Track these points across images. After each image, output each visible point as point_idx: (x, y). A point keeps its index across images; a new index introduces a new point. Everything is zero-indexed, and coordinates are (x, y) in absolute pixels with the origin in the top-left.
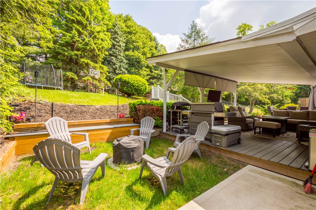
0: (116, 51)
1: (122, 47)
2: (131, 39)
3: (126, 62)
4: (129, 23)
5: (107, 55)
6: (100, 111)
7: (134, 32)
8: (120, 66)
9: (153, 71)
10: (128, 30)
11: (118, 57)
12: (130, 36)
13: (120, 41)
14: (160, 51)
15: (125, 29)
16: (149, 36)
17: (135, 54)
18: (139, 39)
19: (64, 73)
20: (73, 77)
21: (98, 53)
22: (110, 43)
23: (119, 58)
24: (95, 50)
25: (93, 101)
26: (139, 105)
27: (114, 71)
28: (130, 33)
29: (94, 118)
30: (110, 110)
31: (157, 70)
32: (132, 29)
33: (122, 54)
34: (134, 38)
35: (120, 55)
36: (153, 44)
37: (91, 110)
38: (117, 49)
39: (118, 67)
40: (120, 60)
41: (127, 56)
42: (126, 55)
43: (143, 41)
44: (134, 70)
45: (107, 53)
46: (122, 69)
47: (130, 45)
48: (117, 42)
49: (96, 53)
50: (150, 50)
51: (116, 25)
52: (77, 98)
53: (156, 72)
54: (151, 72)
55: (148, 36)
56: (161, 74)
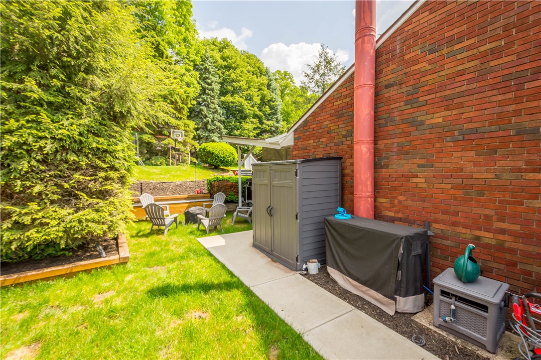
0: (207, 98)
1: (215, 91)
2: (229, 76)
3: (222, 112)
4: (227, 52)
5: (194, 105)
6: (180, 187)
7: (233, 65)
8: (213, 118)
9: (265, 121)
10: (225, 63)
11: (210, 106)
12: (227, 73)
13: (212, 82)
14: (275, 90)
15: (221, 62)
16: (258, 68)
17: (234, 100)
18: (240, 76)
19: (139, 136)
20: (151, 141)
21: (182, 105)
22: (199, 87)
23: (212, 107)
24: (178, 103)
25: (174, 177)
26: (215, 181)
27: (204, 127)
28: (228, 68)
29: (174, 193)
30: (190, 186)
31: (271, 119)
32: (230, 61)
33: (216, 101)
34: (233, 76)
35: (213, 103)
36: (264, 80)
37: (171, 187)
38: (208, 95)
39: (210, 121)
40: (214, 110)
41: (223, 103)
42: (222, 101)
43: (248, 78)
44: (233, 123)
45: (194, 102)
46: (216, 123)
47: (228, 87)
48: (208, 84)
49: (179, 106)
50: (259, 91)
51: (207, 58)
52: (159, 174)
53: (269, 123)
54: (261, 123)
55: (256, 68)
56: (277, 125)
